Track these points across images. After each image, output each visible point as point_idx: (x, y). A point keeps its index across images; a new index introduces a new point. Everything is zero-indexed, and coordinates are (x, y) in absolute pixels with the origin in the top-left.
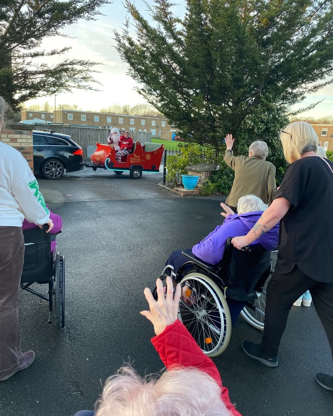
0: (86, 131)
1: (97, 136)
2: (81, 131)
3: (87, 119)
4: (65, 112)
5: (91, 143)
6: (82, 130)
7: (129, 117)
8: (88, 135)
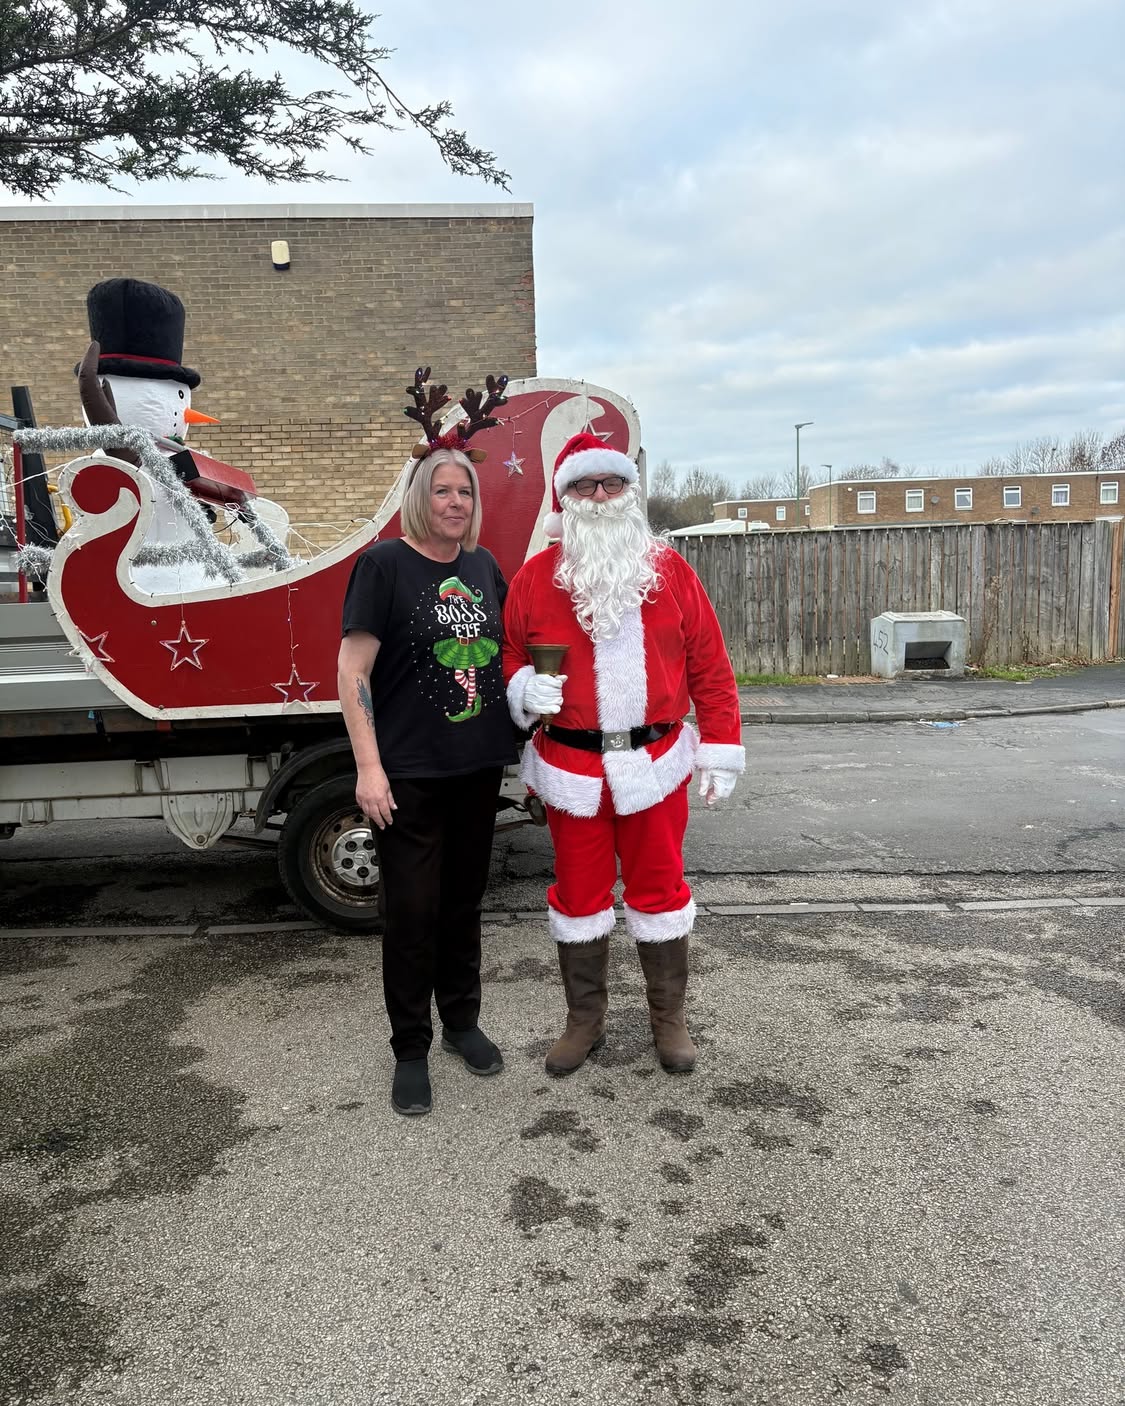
0: (867, 542)
1: (926, 562)
2: (842, 544)
3: (929, 504)
4: (850, 489)
5: (893, 598)
6: (848, 541)
7: (1097, 477)
8: (877, 560)
